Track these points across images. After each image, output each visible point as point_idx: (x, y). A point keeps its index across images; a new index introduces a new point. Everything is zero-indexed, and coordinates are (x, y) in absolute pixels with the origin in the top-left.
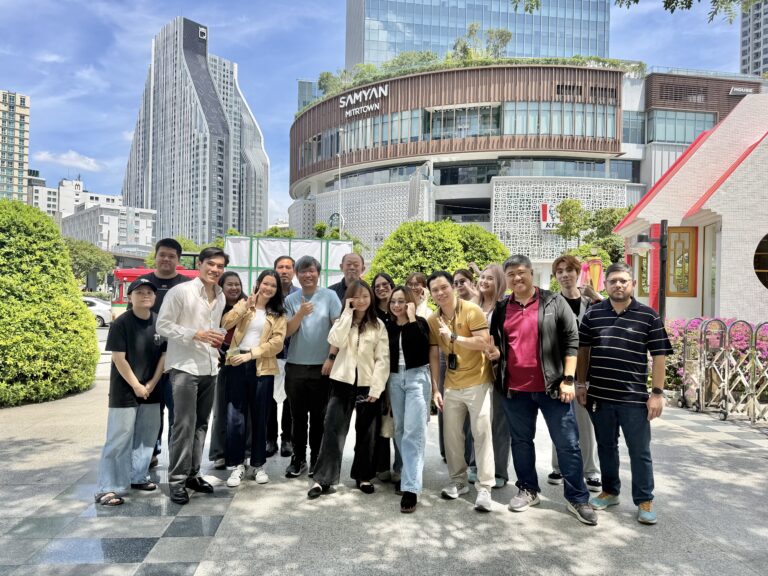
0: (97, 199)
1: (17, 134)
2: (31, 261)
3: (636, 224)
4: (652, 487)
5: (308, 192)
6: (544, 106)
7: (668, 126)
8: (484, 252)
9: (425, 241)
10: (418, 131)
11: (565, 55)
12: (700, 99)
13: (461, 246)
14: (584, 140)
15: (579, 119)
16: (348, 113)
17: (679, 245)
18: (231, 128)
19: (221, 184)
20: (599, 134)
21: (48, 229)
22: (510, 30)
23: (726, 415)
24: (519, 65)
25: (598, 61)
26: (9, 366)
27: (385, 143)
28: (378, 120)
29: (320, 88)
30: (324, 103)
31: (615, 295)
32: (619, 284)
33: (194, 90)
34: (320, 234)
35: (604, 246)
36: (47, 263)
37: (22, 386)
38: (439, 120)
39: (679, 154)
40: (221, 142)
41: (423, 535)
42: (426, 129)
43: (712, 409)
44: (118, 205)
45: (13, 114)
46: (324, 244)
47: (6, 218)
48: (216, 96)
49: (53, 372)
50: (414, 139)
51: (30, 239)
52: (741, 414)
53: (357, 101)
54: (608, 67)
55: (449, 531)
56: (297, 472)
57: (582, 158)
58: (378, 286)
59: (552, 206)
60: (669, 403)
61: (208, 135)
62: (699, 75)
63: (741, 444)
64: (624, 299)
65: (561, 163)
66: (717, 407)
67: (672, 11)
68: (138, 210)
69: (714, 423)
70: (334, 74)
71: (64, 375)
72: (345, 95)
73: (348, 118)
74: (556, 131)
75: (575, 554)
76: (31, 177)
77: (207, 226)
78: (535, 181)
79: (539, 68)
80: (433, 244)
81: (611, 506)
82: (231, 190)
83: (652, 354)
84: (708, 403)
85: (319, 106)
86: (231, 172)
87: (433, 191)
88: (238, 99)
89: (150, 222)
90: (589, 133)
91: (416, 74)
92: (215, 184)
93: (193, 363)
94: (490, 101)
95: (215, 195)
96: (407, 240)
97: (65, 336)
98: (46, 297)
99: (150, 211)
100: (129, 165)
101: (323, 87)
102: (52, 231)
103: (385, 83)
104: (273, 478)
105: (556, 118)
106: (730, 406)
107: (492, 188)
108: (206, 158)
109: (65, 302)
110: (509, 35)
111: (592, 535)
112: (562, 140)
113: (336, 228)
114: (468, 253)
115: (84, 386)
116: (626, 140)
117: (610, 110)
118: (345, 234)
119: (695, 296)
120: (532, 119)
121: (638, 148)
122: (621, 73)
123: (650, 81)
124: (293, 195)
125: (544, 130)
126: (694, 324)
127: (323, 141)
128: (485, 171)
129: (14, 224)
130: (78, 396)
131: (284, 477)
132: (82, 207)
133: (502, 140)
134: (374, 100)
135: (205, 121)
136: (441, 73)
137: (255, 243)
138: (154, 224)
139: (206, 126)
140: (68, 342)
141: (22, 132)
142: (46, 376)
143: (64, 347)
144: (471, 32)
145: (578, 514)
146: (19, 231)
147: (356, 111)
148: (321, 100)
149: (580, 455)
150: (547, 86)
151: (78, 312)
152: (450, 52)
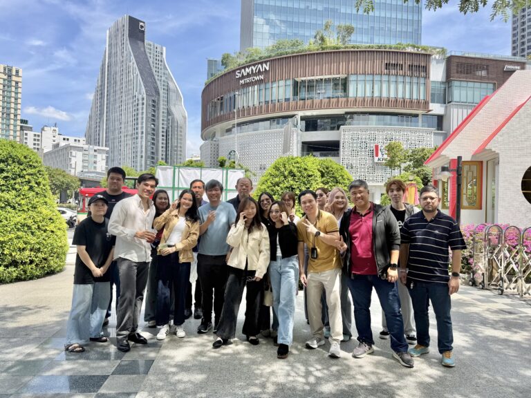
0: (68, 139)
1: (13, 94)
2: (22, 183)
3: (440, 159)
4: (452, 341)
5: (214, 135)
6: (377, 78)
7: (462, 92)
8: (335, 178)
9: (295, 170)
10: (290, 94)
11: (391, 42)
12: (484, 73)
13: (319, 173)
14: (404, 101)
15: (400, 87)
16: (242, 82)
17: (470, 174)
18: (161, 92)
19: (153, 130)
20: (415, 97)
21: (34, 160)
22: (354, 25)
23: (502, 291)
24: (359, 49)
25: (414, 47)
26: (6, 255)
27: (267, 102)
28: (262, 86)
29: (223, 64)
30: (225, 75)
31: (426, 208)
32: (429, 200)
33: (135, 65)
34: (222, 164)
35: (418, 174)
36: (33, 184)
37: (15, 269)
38: (305, 86)
39: (470, 111)
40: (154, 101)
41: (293, 374)
42: (296, 93)
43: (493, 287)
44: (82, 144)
45: (10, 81)
46: (225, 172)
47: (5, 153)
48: (150, 69)
49: (36, 260)
50: (287, 100)
51: (22, 167)
52: (512, 290)
53: (248, 74)
54: (420, 51)
55: (311, 372)
56: (206, 330)
57: (403, 113)
58: (263, 201)
59: (382, 146)
60: (463, 283)
61: (145, 96)
62: (483, 57)
63: (513, 311)
64: (433, 211)
65: (389, 117)
66: (496, 285)
67: (465, 13)
68: (96, 148)
69: (495, 296)
70: (233, 55)
71: (44, 261)
72: (240, 69)
73: (242, 85)
74: (385, 95)
75: (399, 388)
76: (22, 124)
77: (144, 159)
78: (371, 129)
79: (374, 51)
80: (300, 172)
81: (424, 354)
82: (161, 134)
83: (452, 249)
84: (490, 282)
85: (222, 76)
86: (161, 122)
87: (299, 136)
88: (166, 72)
89: (104, 156)
90: (407, 96)
91: (289, 55)
92: (149, 130)
93: (134, 254)
94: (339, 74)
95: (150, 137)
96: (283, 169)
97: (45, 234)
98: (32, 207)
99: (104, 148)
100: (90, 117)
101: (224, 64)
102: (37, 162)
103: (267, 61)
104: (189, 334)
105: (385, 86)
106: (505, 285)
107: (340, 133)
108: (144, 112)
109: (45, 211)
110: (353, 29)
111: (410, 375)
112: (389, 101)
113: (233, 160)
114: (324, 178)
115: (58, 269)
116: (433, 101)
117: (422, 81)
118: (240, 165)
119: (481, 209)
120: (368, 87)
121: (441, 106)
122: (430, 55)
123: (449, 60)
124: (204, 138)
125: (376, 94)
126: (481, 228)
127: (224, 100)
128: (336, 122)
129: (11, 157)
130: (53, 276)
131: (196, 333)
132: (58, 145)
133: (348, 101)
134: (260, 73)
135: (143, 87)
136: (306, 55)
137: (177, 170)
138: (107, 157)
139: (143, 90)
140: (47, 238)
141: (16, 93)
142: (32, 262)
143: (44, 242)
144: (326, 27)
145: (400, 360)
146: (14, 162)
147: (248, 80)
148: (223, 73)
149: (402, 318)
150: (379, 64)
151: (54, 218)
152: (312, 40)
